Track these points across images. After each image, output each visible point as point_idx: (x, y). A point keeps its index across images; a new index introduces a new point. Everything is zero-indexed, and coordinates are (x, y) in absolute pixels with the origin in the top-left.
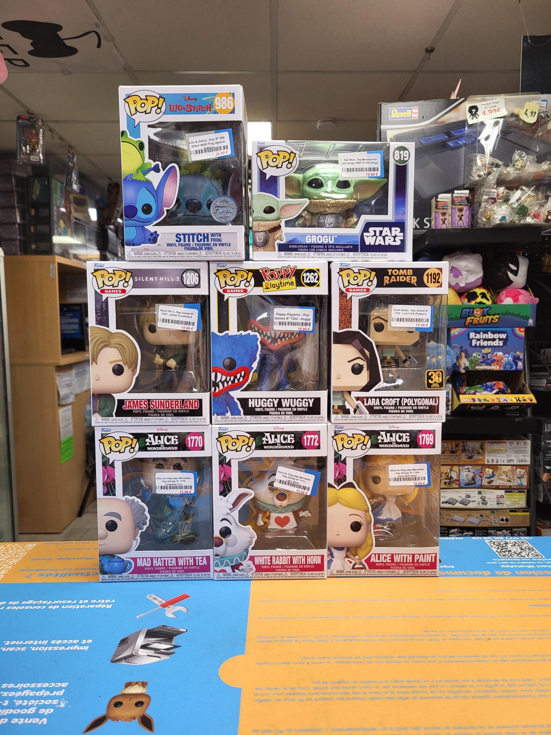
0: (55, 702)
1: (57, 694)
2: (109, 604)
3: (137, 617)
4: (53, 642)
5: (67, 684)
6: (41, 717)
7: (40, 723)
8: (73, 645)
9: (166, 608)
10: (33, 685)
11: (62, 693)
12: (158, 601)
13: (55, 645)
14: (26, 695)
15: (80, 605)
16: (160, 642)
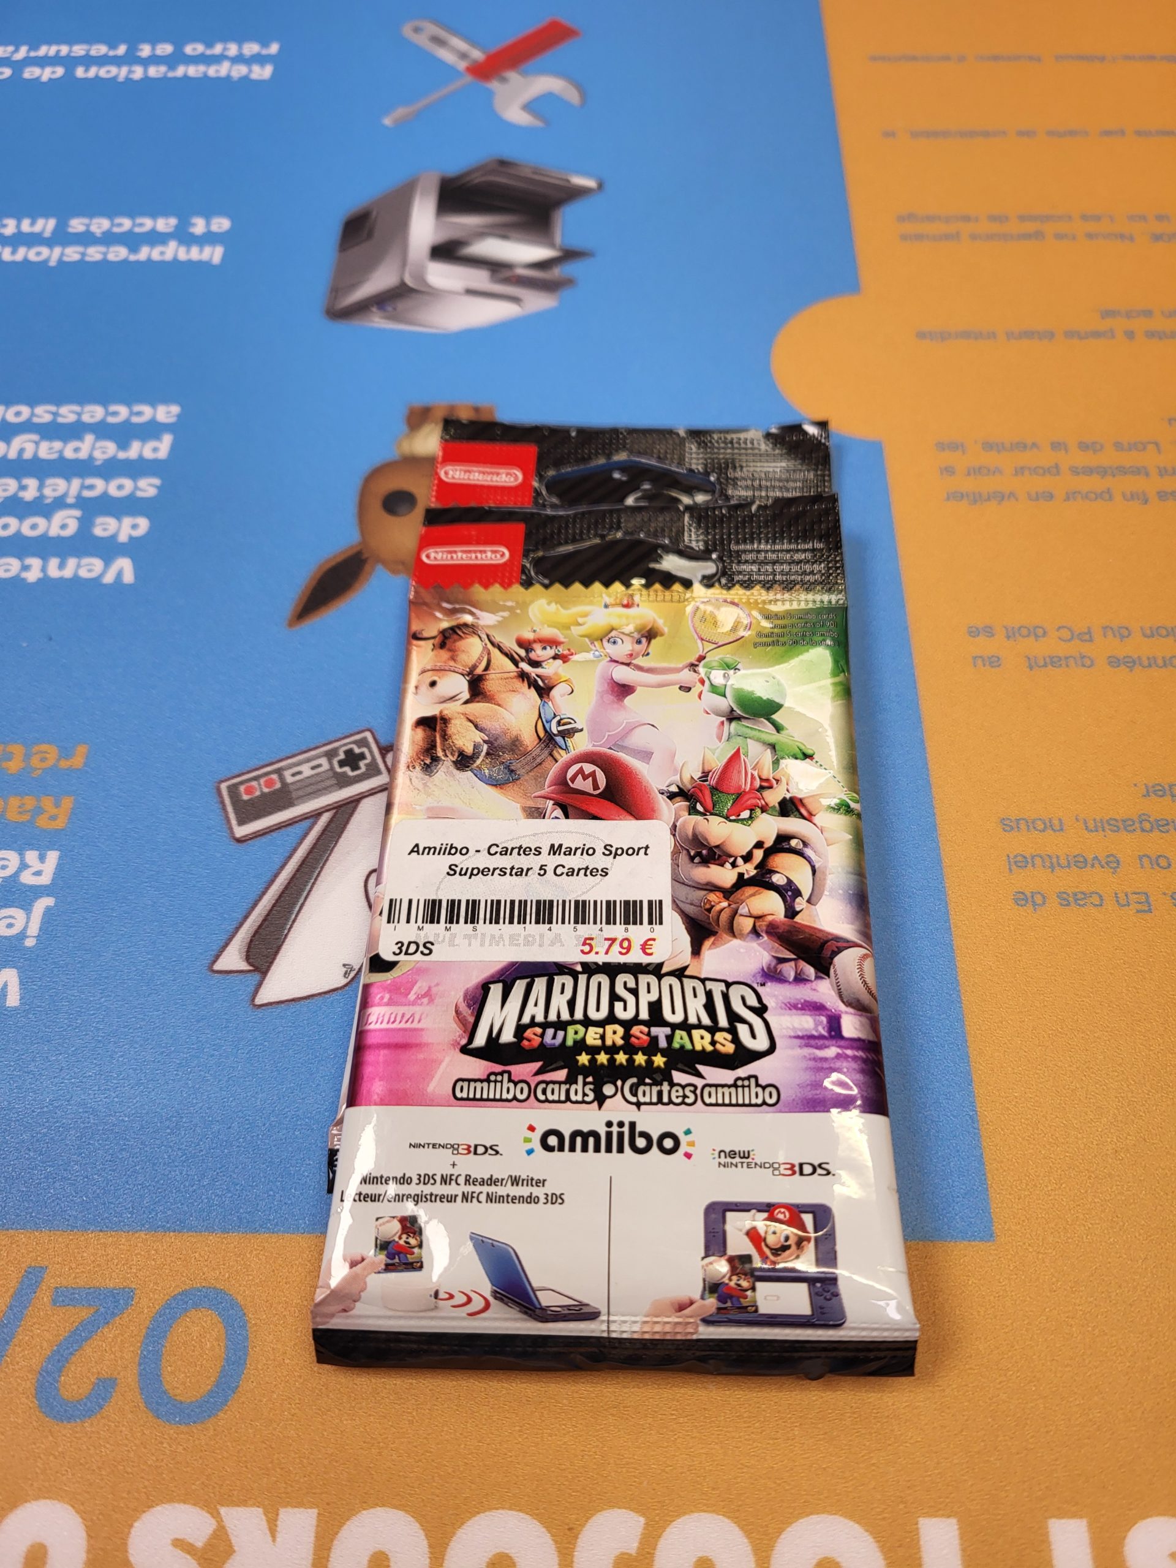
0: (148, 487)
1: (148, 454)
2: (259, 59)
3: (387, 121)
4: (77, 225)
5: (175, 409)
6: (108, 549)
7: (109, 578)
8: (155, 238)
9: (495, 85)
10: (43, 414)
11: (161, 448)
12: (454, 50)
13: (86, 239)
14: (28, 455)
15: (146, 62)
16: (503, 233)
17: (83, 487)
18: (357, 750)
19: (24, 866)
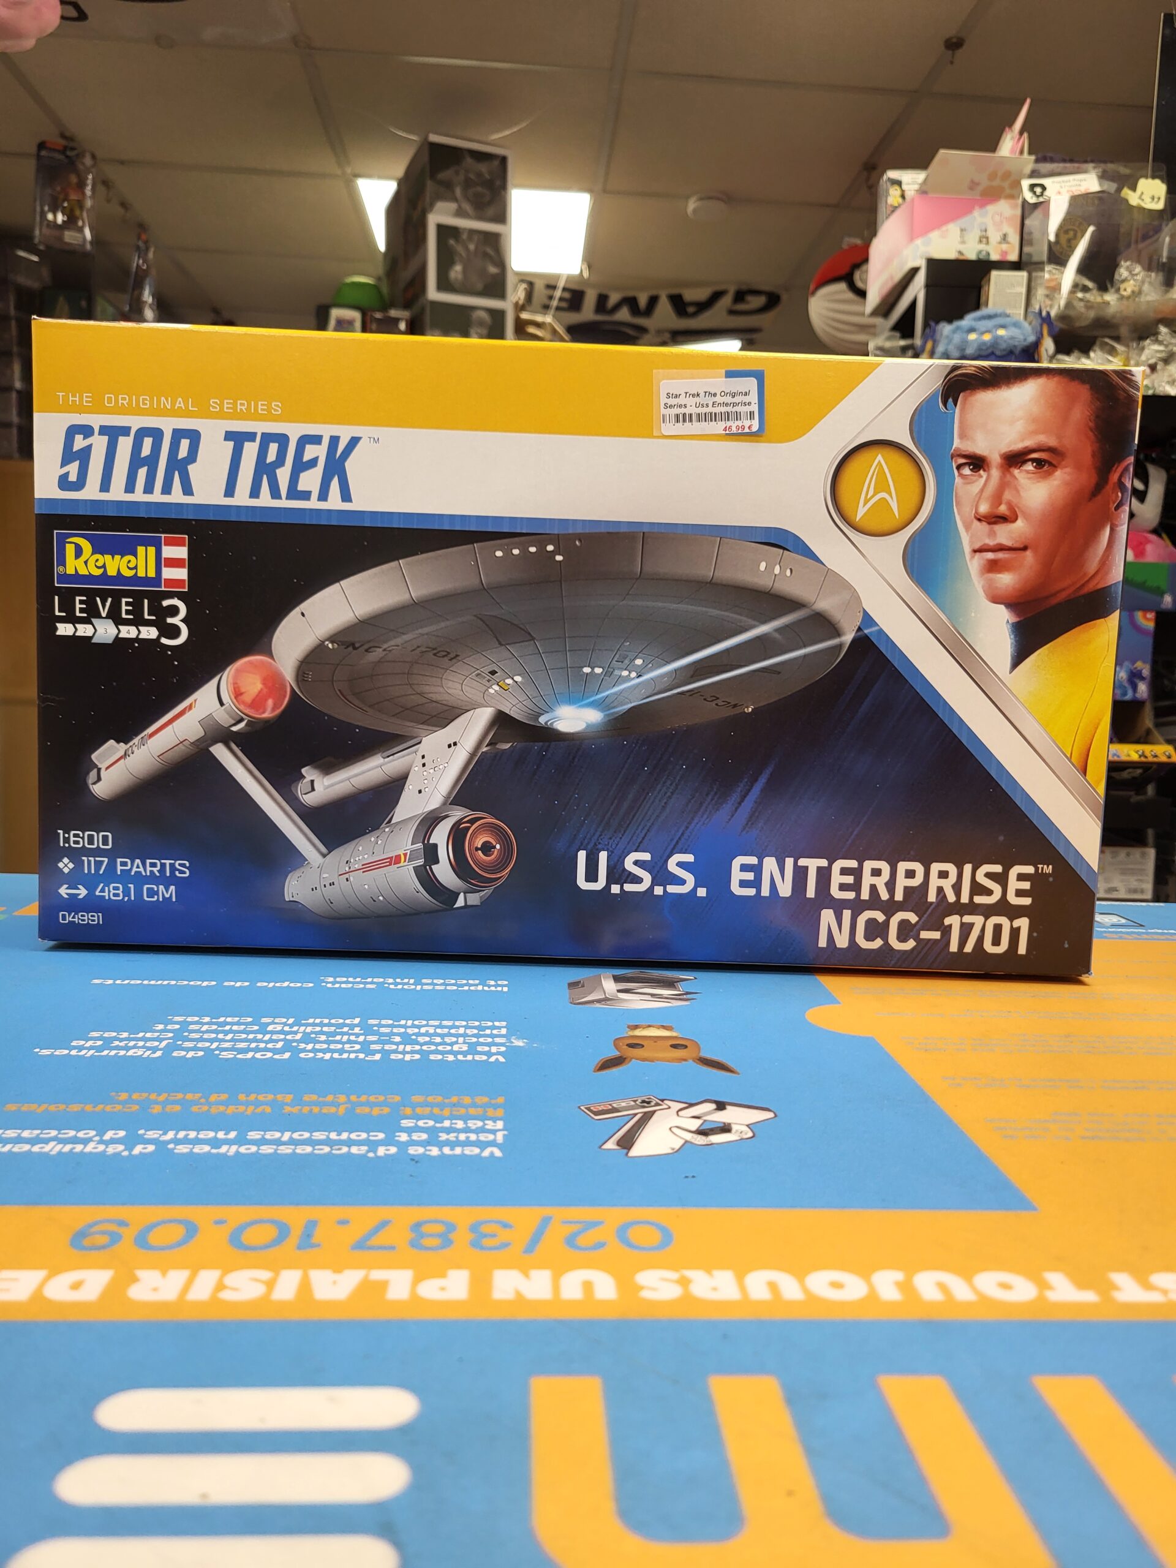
0: (500, 1040)
1: (495, 1032)
4: (426, 982)
5: (504, 1023)
7: (493, 1059)
10: (437, 1023)
11: (504, 1031)
13: (433, 984)
16: (652, 987)
17: (465, 1040)
18: (647, 1100)
19: (485, 1124)
